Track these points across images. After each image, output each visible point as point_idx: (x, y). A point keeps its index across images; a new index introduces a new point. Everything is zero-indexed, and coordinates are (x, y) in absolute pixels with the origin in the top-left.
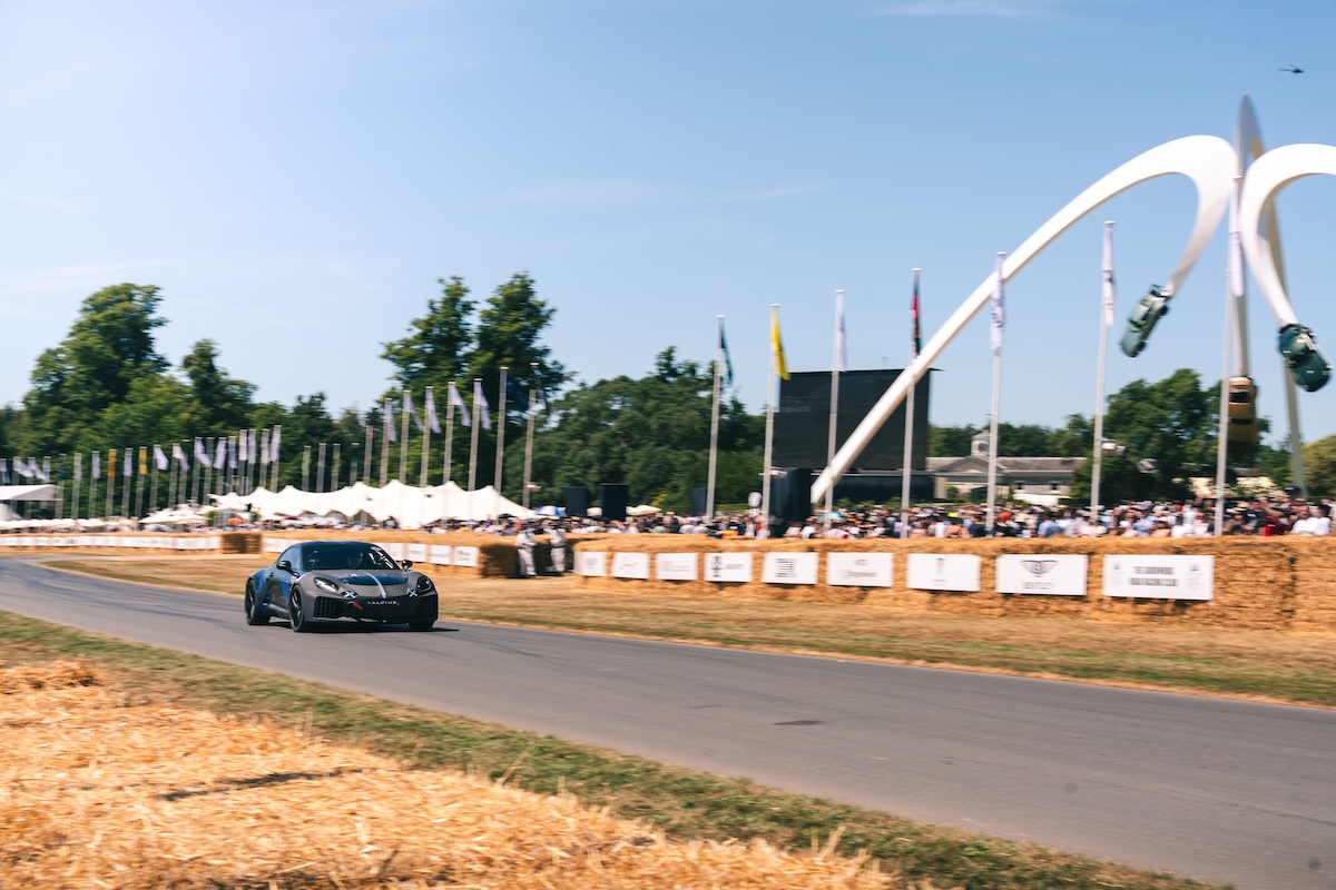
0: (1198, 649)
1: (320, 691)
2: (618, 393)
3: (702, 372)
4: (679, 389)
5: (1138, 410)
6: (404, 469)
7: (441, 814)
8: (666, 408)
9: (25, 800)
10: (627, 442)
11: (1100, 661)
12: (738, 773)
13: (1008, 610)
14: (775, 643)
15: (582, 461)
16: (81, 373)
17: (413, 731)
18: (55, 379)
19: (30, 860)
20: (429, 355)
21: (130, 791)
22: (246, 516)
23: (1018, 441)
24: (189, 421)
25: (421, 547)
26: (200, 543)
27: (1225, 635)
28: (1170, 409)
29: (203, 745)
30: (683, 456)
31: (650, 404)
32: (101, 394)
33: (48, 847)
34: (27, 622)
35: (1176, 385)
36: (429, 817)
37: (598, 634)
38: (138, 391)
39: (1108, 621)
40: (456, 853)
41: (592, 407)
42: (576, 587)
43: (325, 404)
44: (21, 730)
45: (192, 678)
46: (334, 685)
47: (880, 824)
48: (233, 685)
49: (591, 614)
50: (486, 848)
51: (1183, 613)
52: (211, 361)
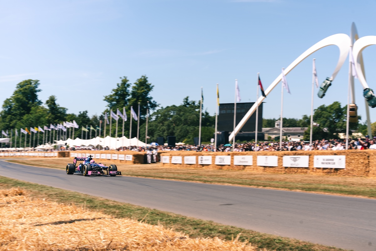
0: (341, 183)
1: (88, 197)
2: (172, 110)
3: (196, 104)
4: (190, 108)
5: (323, 113)
6: (110, 132)
7: (124, 231)
8: (186, 114)
9: (4, 228)
10: (175, 124)
11: (313, 186)
12: (209, 219)
13: (286, 172)
14: (219, 182)
15: (162, 130)
16: (17, 105)
17: (115, 208)
18: (9, 107)
19: (6, 245)
20: (117, 99)
22: (65, 147)
23: (289, 123)
24: (48, 119)
25: (116, 155)
26: (52, 154)
27: (349, 178)
28: (332, 113)
29: (55, 212)
30: (191, 128)
31: (182, 113)
32: (22, 112)
33: (11, 241)
34: (2, 178)
35: (334, 106)
36: (121, 232)
37: (167, 180)
38: (33, 110)
39: (315, 175)
40: (129, 242)
41: (165, 114)
42: (161, 166)
43: (87, 114)
44: (2, 208)
45: (51, 193)
46: (92, 195)
47: (251, 233)
48: (62, 195)
49: (166, 174)
50: (137, 240)
51: (337, 172)
52: (54, 102)
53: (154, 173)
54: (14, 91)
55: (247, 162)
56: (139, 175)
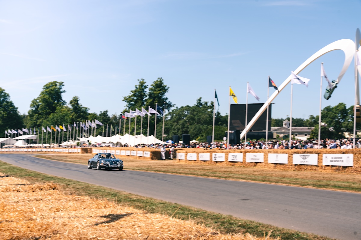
0: (350, 180)
1: (112, 191)
2: (186, 110)
3: (209, 104)
4: (203, 109)
5: (329, 114)
6: (130, 130)
7: (158, 226)
8: (199, 114)
9: (45, 221)
10: (189, 123)
11: (324, 183)
12: (228, 214)
13: (296, 169)
14: (233, 178)
15: (177, 128)
16: (43, 105)
17: (138, 202)
18: (36, 107)
19: (50, 238)
20: (135, 100)
21: (72, 219)
22: (87, 143)
23: (297, 123)
24: (72, 118)
25: (135, 152)
26: (75, 150)
27: (357, 176)
28: (337, 114)
29: (89, 206)
30: (204, 127)
31: (195, 113)
32: (48, 111)
33: (54, 234)
34: (32, 172)
35: (339, 107)
36: (154, 226)
37: (184, 175)
38: (58, 110)
39: (324, 172)
40: (164, 236)
41: (180, 114)
42: (177, 163)
43: (108, 113)
44: (39, 202)
45: (78, 187)
46: (116, 189)
47: (269, 228)
48: (88, 189)
49: (182, 170)
50: (172, 235)
51: (345, 170)
52: (77, 102)
53: (172, 169)
54: (41, 92)
55: (258, 159)
56: (158, 171)
